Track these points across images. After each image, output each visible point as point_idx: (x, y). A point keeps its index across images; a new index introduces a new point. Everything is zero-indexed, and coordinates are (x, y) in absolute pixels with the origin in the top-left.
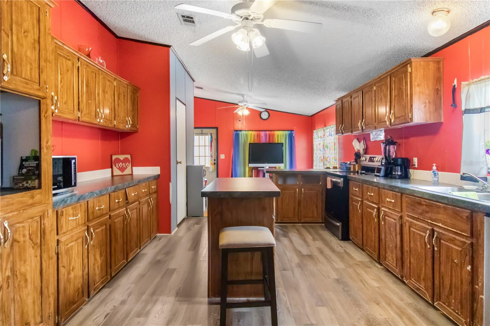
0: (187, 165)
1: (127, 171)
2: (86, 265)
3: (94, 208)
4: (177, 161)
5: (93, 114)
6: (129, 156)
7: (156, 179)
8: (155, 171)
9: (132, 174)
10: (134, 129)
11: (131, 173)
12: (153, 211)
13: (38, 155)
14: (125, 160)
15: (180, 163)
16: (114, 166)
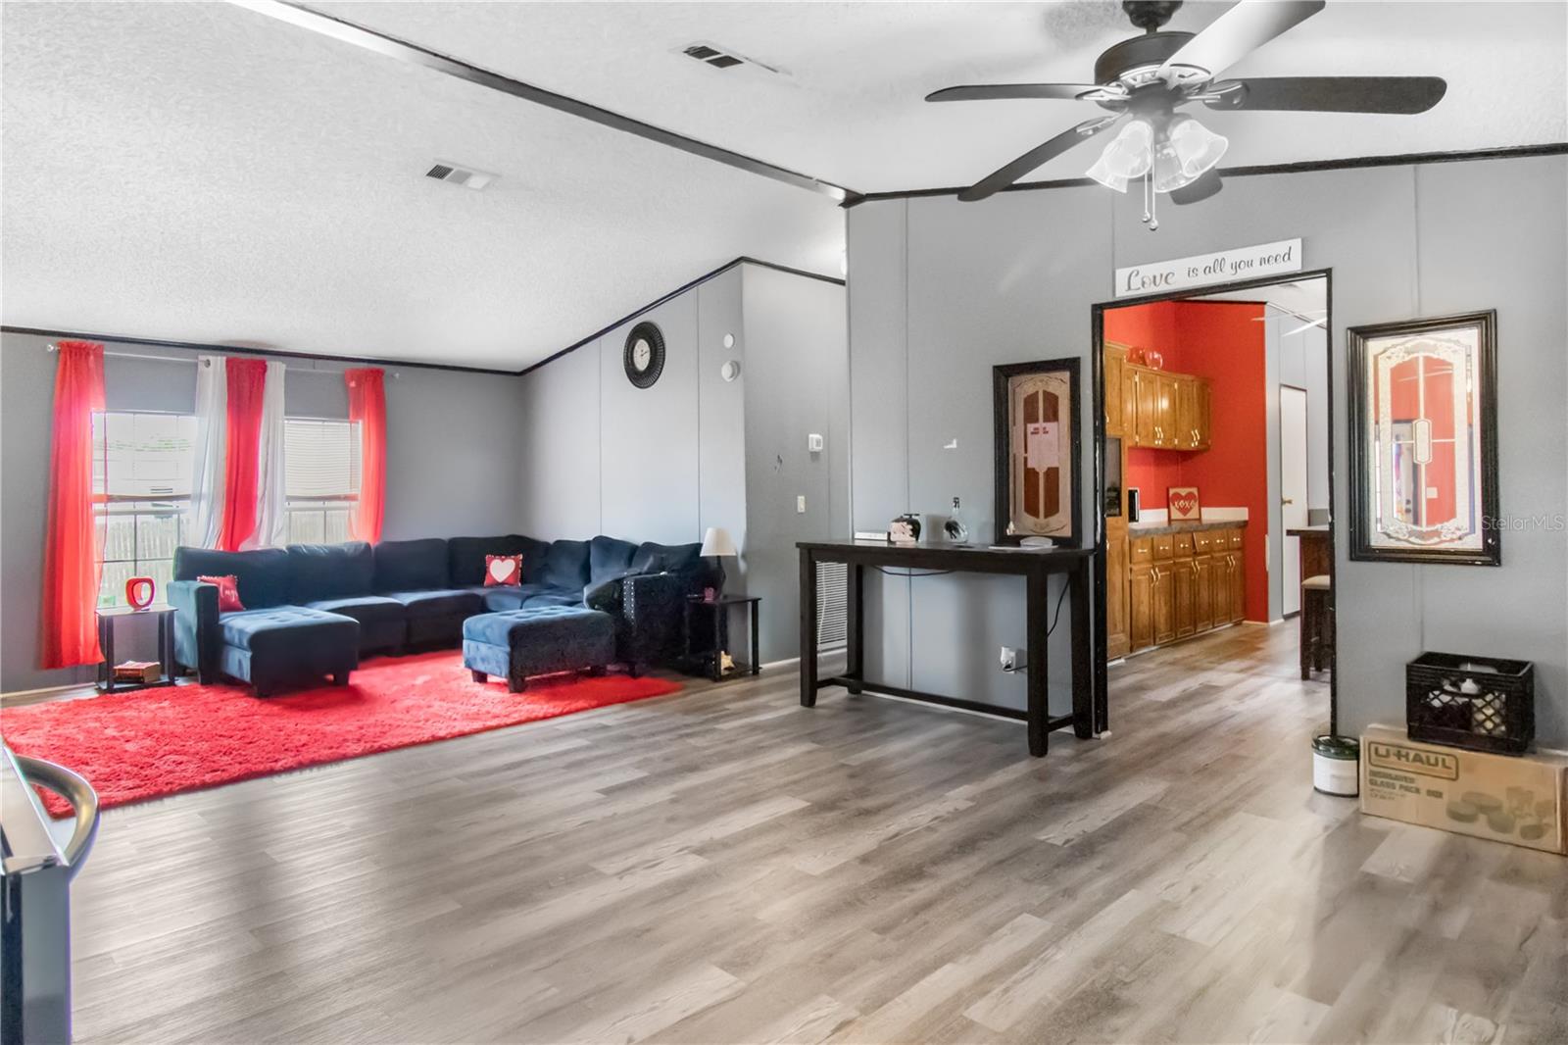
0: (1311, 507)
1: (1193, 514)
2: (1152, 606)
3: (1159, 547)
4: (1282, 499)
5: (1151, 436)
6: (1194, 491)
7: (1240, 527)
8: (1241, 514)
9: (1200, 519)
10: (1203, 447)
11: (1198, 517)
12: (1234, 576)
13: (1118, 485)
14: (1190, 497)
15: (1290, 502)
16: (1171, 504)
